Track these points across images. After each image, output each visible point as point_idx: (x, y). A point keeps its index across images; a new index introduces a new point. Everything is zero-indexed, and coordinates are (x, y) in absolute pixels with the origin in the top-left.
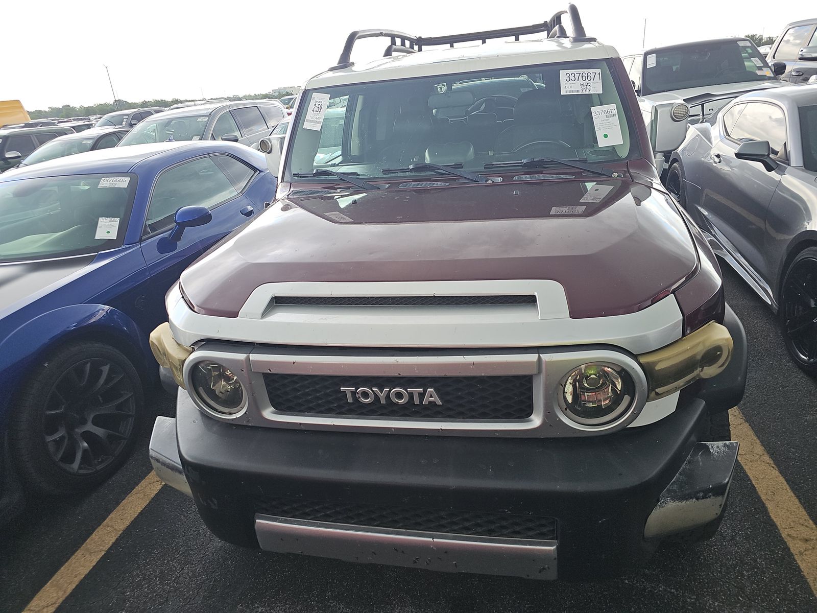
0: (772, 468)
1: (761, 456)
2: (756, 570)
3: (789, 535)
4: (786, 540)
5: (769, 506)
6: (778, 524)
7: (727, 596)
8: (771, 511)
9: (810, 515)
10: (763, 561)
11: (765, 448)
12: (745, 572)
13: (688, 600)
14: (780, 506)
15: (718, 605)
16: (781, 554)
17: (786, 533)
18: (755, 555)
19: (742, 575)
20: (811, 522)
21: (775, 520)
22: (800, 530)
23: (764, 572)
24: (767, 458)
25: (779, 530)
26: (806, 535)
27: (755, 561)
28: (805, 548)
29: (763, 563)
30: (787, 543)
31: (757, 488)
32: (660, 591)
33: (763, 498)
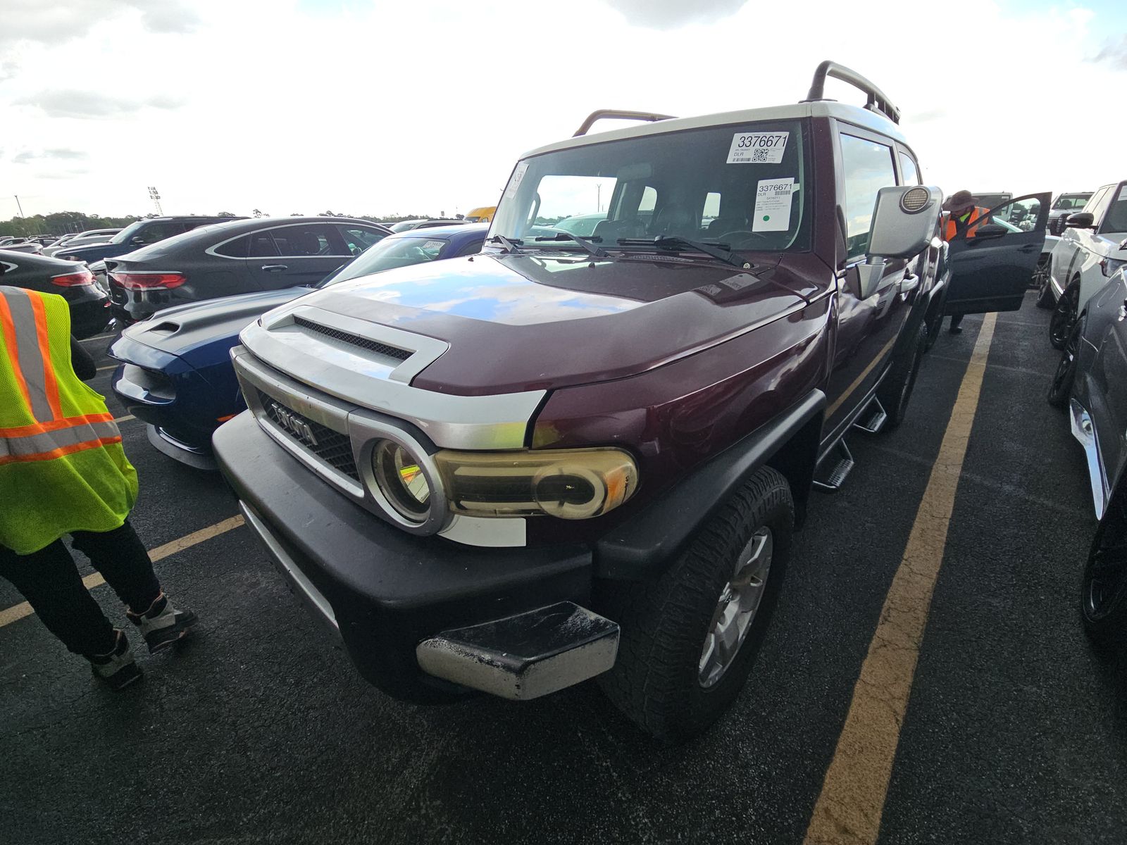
0: (894, 721)
1: (894, 698)
2: (734, 819)
3: (827, 810)
4: (815, 812)
5: (838, 760)
6: (826, 788)
7: (667, 821)
8: (834, 767)
9: (885, 806)
10: (756, 816)
11: (911, 693)
12: (717, 812)
13: (620, 795)
14: (854, 770)
15: (646, 823)
16: (789, 824)
17: (826, 805)
18: (754, 802)
19: (711, 812)
20: (879, 814)
21: (827, 781)
22: (850, 814)
23: (741, 828)
24: (900, 706)
25: (818, 795)
26: (853, 825)
27: (745, 809)
28: (832, 837)
29: (753, 817)
30: (813, 817)
31: (844, 732)
32: (601, 765)
33: (841, 745)
